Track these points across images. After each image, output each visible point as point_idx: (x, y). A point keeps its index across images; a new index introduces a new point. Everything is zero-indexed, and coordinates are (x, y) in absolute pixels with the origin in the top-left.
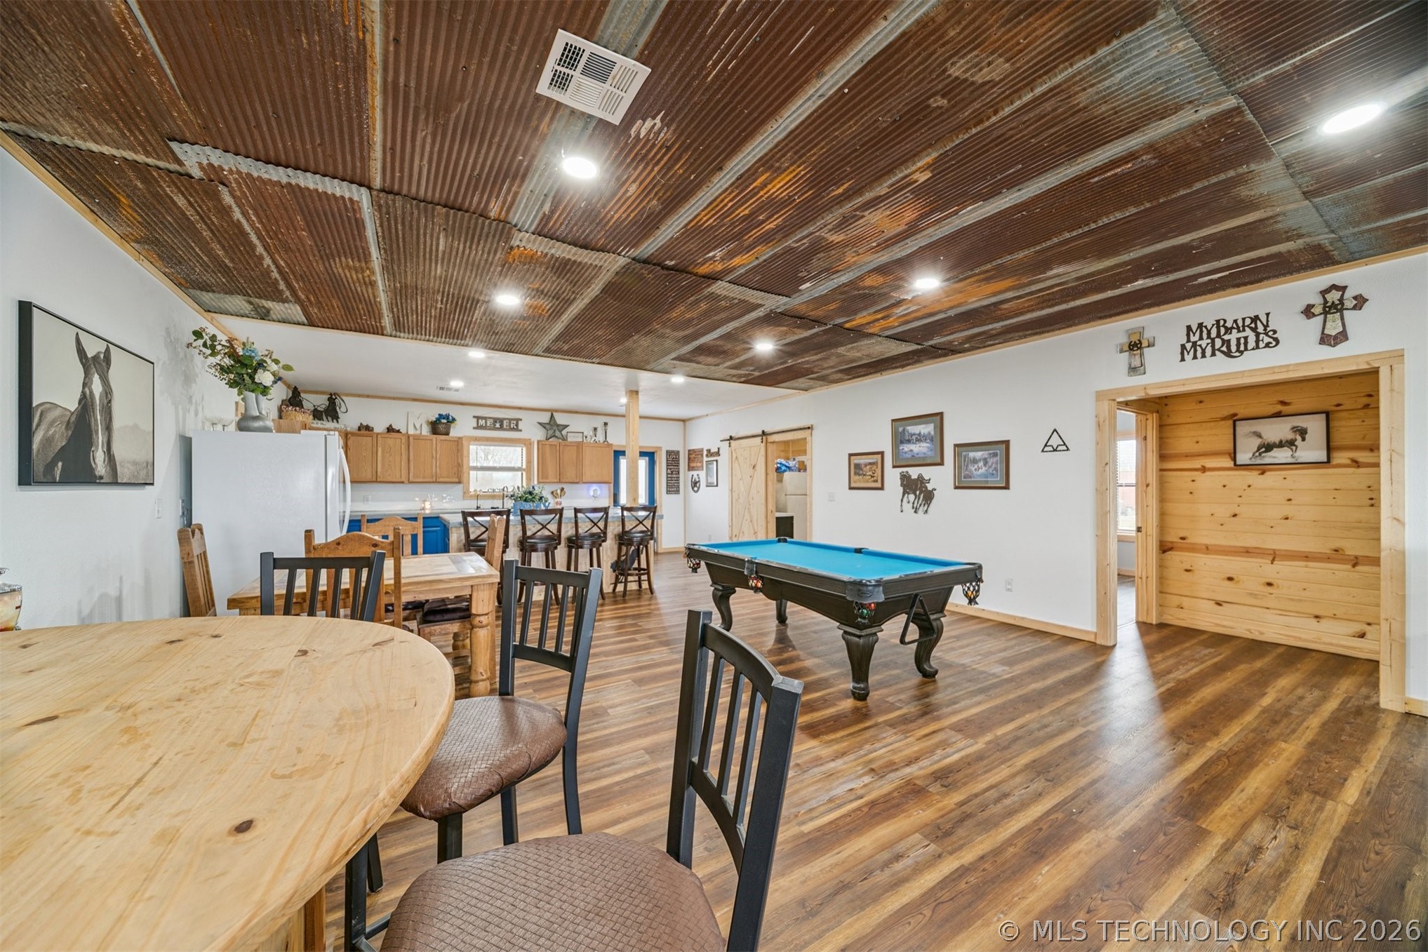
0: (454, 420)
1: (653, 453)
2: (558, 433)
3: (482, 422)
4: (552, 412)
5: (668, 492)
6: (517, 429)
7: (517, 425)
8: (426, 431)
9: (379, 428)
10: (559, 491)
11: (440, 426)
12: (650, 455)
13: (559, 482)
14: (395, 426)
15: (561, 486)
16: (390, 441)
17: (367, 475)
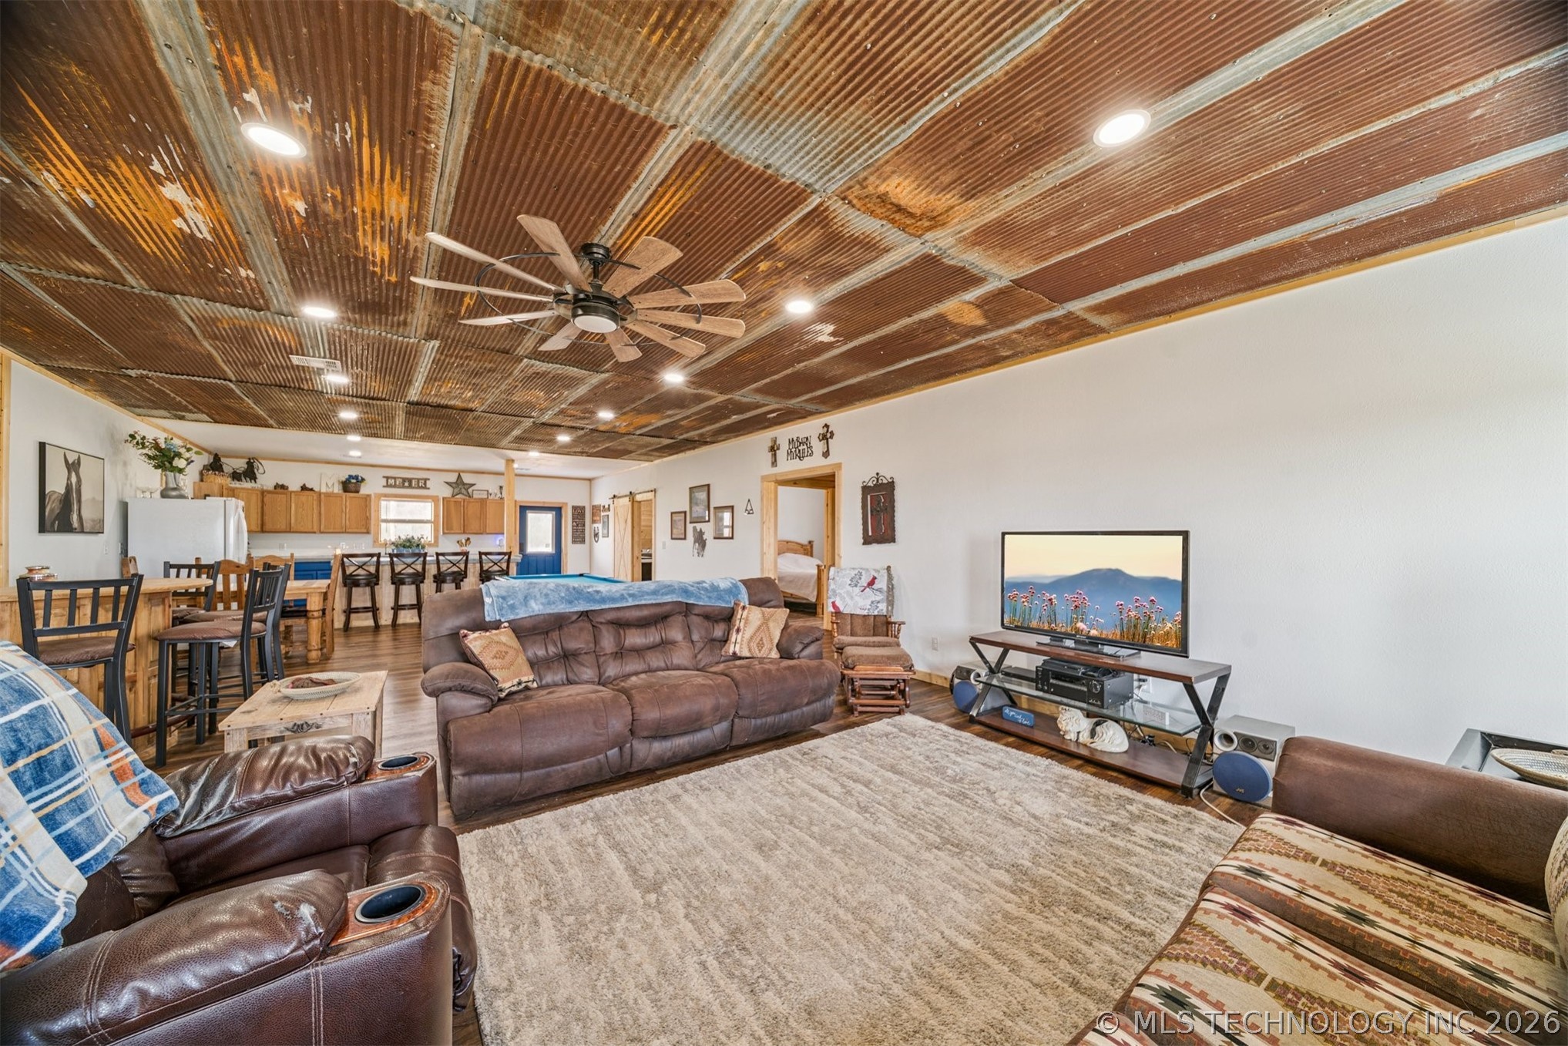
0: (363, 480)
1: (560, 508)
2: (463, 491)
3: (391, 482)
4: (459, 473)
5: (574, 542)
6: (425, 487)
7: (425, 484)
8: (337, 489)
9: (294, 486)
10: (464, 540)
11: (351, 485)
12: (558, 511)
13: (464, 533)
14: (309, 486)
15: (466, 536)
16: (302, 498)
17: (282, 526)
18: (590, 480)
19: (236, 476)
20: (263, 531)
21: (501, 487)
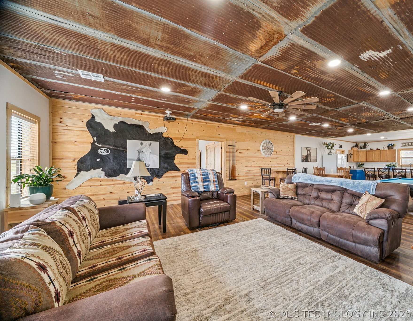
0: (393, 145)
8: (386, 149)
9: (375, 149)
11: (391, 147)
14: (378, 149)
16: (376, 152)
17: (371, 160)
19: (361, 148)
20: (366, 161)
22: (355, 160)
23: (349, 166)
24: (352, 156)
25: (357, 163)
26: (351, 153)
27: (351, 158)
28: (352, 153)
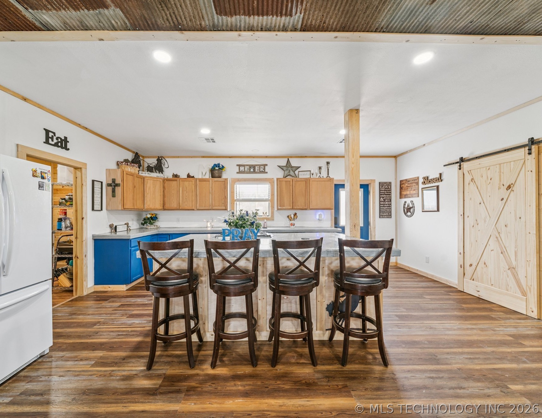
0: (223, 167)
1: (368, 185)
2: (292, 173)
3: (242, 169)
4: (288, 158)
5: (381, 216)
6: (264, 172)
7: (264, 169)
8: (208, 176)
9: (183, 176)
10: (292, 216)
11: (217, 172)
12: (366, 187)
13: (293, 209)
15: (294, 212)
16: (186, 183)
17: (174, 205)
18: (395, 157)
20: (164, 209)
21: (320, 168)
22: (128, 205)
23: (111, 226)
24: (118, 190)
25: (139, 212)
26: (114, 181)
27: (114, 196)
28: (118, 181)
